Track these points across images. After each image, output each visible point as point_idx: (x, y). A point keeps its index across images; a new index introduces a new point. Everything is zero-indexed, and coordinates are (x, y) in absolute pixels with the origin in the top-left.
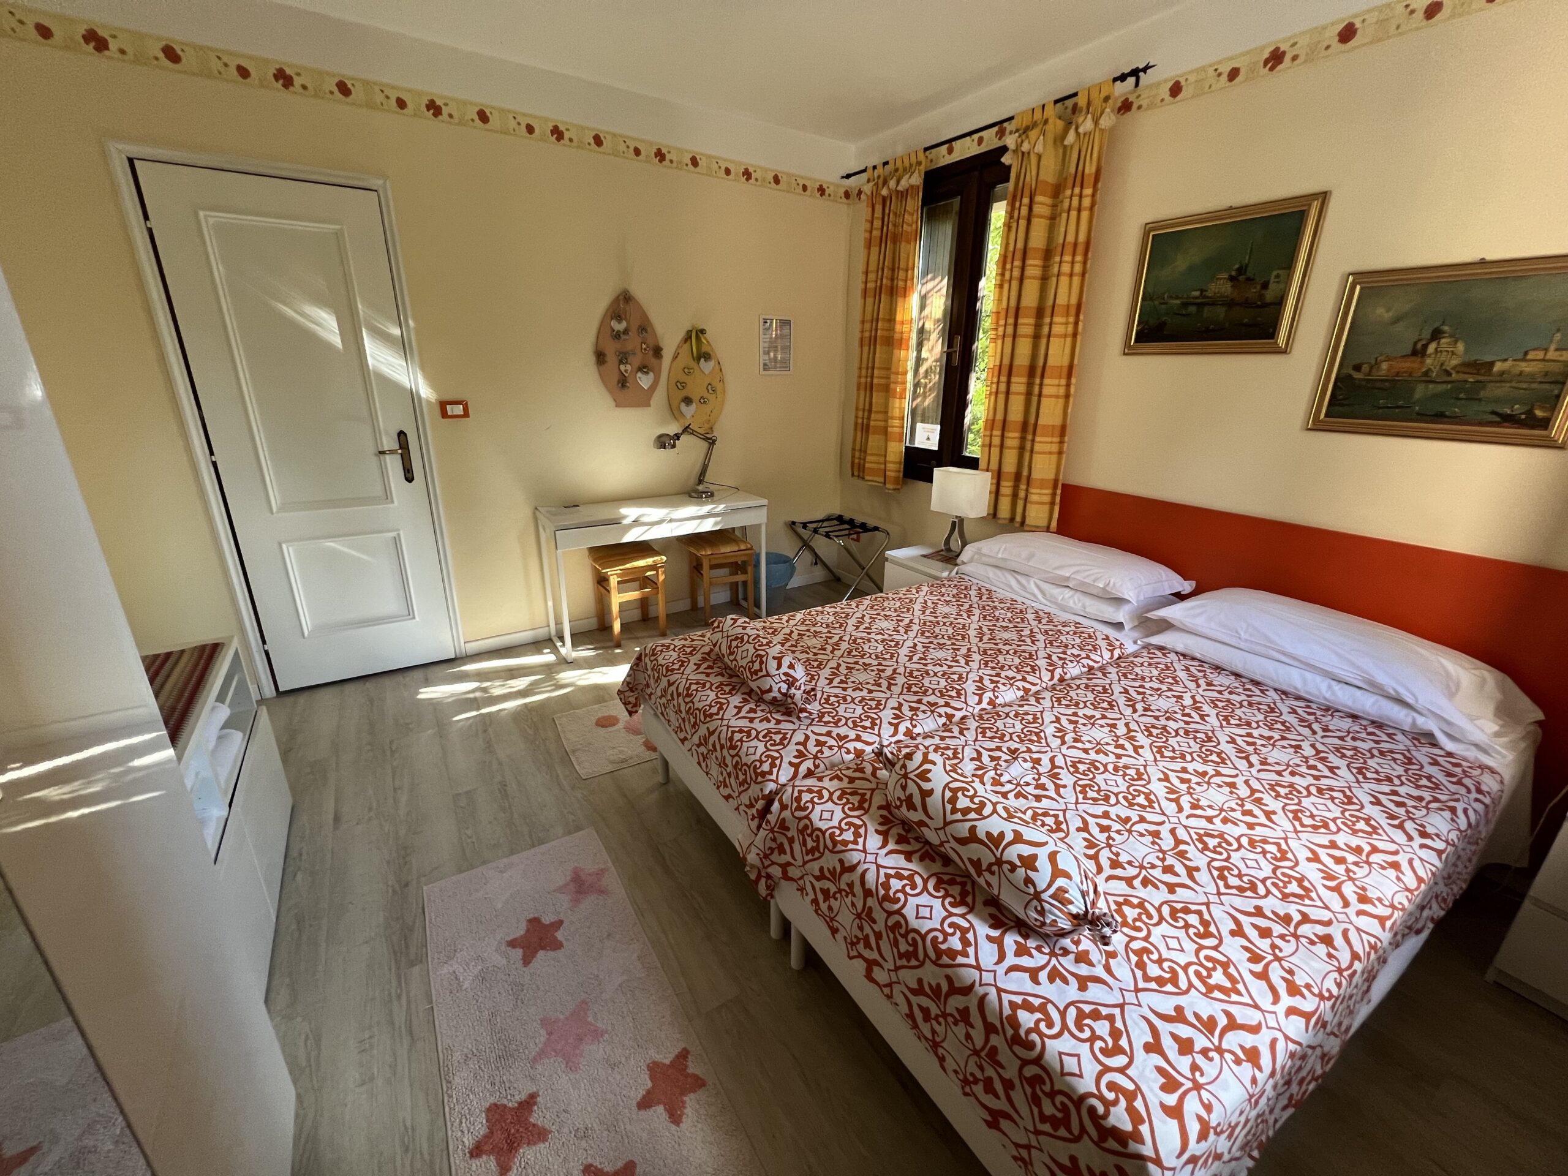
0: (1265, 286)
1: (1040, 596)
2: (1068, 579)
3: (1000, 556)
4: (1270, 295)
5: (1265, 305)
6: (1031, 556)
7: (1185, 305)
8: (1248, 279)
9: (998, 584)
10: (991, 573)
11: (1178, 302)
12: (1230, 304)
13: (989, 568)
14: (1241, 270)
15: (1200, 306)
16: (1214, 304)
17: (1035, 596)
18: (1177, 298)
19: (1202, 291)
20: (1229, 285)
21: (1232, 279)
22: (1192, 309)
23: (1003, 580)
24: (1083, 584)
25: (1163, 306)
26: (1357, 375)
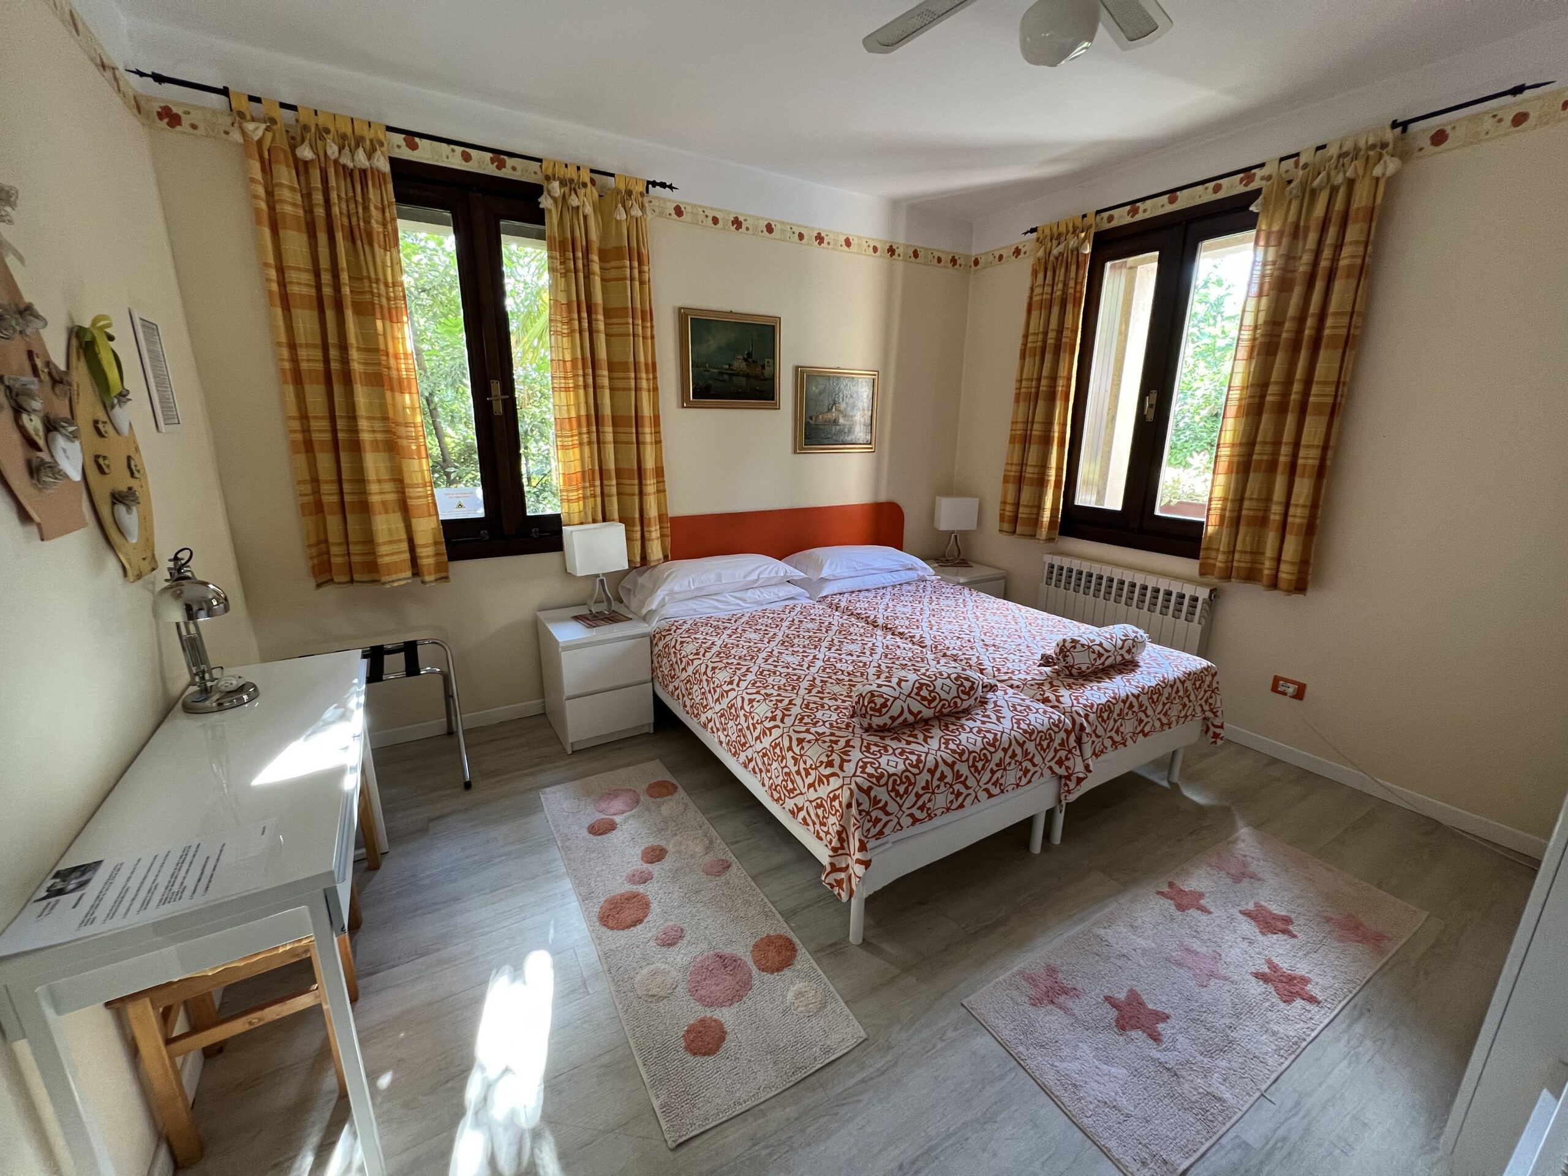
0: (763, 367)
1: (741, 603)
2: (757, 580)
3: (693, 587)
4: (767, 372)
5: (765, 380)
6: (719, 578)
7: (721, 373)
8: (754, 361)
9: (704, 610)
10: (692, 605)
11: (715, 371)
12: (748, 376)
13: (688, 603)
14: (749, 355)
15: (730, 375)
16: (738, 375)
17: (738, 605)
18: (715, 368)
19: (730, 365)
20: (745, 363)
21: (745, 360)
22: (726, 377)
23: (707, 605)
24: (769, 579)
25: (707, 373)
26: (812, 422)
